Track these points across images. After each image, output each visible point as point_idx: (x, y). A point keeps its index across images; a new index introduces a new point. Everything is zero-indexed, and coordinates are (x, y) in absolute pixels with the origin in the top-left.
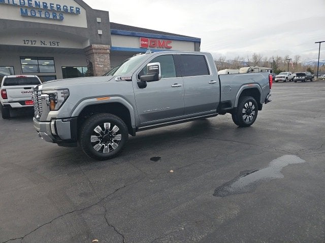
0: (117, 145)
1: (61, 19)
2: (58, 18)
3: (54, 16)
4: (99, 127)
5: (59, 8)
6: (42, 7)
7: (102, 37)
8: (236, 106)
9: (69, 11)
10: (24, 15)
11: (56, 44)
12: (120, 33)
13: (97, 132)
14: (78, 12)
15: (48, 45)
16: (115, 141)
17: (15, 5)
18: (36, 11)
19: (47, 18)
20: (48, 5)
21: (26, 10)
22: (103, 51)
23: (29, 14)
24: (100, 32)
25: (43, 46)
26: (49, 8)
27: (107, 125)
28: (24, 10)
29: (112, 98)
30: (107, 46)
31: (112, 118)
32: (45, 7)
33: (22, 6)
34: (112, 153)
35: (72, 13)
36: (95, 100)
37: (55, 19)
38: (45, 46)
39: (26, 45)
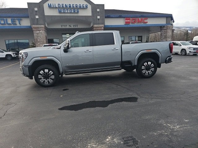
0: (52, 81)
1: (78, 12)
2: (76, 12)
3: (74, 11)
4: (42, 71)
5: (77, 7)
6: (68, 7)
7: (100, 20)
8: (136, 64)
9: (82, 7)
10: (60, 12)
11: (76, 26)
12: (112, 16)
13: (41, 73)
14: (87, 7)
15: (73, 27)
16: (51, 79)
17: (56, 8)
18: (66, 10)
19: (71, 13)
20: (72, 5)
21: (61, 9)
22: (100, 28)
23: (62, 11)
24: (99, 17)
25: (70, 27)
26: (72, 7)
27: (46, 71)
28: (60, 10)
29: (48, 57)
30: (102, 25)
31: (49, 67)
32: (70, 6)
33: (59, 8)
34: (49, 84)
35: (83, 8)
36: (39, 58)
37: (74, 12)
38: (71, 27)
39: (62, 28)
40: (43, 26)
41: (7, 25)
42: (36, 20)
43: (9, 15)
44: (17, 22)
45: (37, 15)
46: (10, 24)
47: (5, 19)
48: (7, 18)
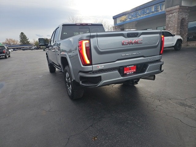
40: (177, 7)
41: (151, 14)
42: (171, 2)
44: (159, 9)
46: (153, 12)
47: (150, 7)
48: (151, 7)
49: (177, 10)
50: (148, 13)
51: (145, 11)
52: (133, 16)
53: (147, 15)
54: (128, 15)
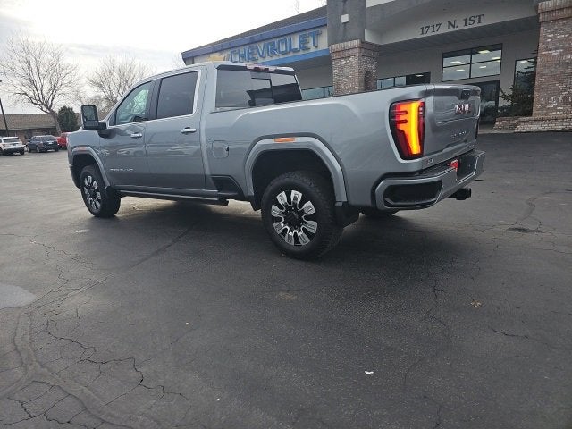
0: (99, 204)
4: (86, 179)
8: (251, 192)
11: (477, 19)
13: (86, 184)
15: (461, 27)
25: (452, 30)
29: (86, 149)
31: (91, 172)
34: (98, 211)
36: (78, 149)
38: (456, 29)
39: (425, 35)
40: (356, 43)
41: (291, 54)
42: (342, 30)
43: (294, 27)
44: (311, 44)
45: (344, 13)
46: (295, 51)
47: (287, 38)
48: (292, 37)
49: (357, 51)
50: (284, 53)
51: (277, 46)
52: (242, 56)
53: (281, 57)
54: (229, 53)
